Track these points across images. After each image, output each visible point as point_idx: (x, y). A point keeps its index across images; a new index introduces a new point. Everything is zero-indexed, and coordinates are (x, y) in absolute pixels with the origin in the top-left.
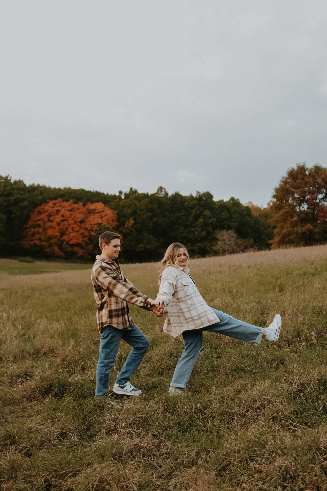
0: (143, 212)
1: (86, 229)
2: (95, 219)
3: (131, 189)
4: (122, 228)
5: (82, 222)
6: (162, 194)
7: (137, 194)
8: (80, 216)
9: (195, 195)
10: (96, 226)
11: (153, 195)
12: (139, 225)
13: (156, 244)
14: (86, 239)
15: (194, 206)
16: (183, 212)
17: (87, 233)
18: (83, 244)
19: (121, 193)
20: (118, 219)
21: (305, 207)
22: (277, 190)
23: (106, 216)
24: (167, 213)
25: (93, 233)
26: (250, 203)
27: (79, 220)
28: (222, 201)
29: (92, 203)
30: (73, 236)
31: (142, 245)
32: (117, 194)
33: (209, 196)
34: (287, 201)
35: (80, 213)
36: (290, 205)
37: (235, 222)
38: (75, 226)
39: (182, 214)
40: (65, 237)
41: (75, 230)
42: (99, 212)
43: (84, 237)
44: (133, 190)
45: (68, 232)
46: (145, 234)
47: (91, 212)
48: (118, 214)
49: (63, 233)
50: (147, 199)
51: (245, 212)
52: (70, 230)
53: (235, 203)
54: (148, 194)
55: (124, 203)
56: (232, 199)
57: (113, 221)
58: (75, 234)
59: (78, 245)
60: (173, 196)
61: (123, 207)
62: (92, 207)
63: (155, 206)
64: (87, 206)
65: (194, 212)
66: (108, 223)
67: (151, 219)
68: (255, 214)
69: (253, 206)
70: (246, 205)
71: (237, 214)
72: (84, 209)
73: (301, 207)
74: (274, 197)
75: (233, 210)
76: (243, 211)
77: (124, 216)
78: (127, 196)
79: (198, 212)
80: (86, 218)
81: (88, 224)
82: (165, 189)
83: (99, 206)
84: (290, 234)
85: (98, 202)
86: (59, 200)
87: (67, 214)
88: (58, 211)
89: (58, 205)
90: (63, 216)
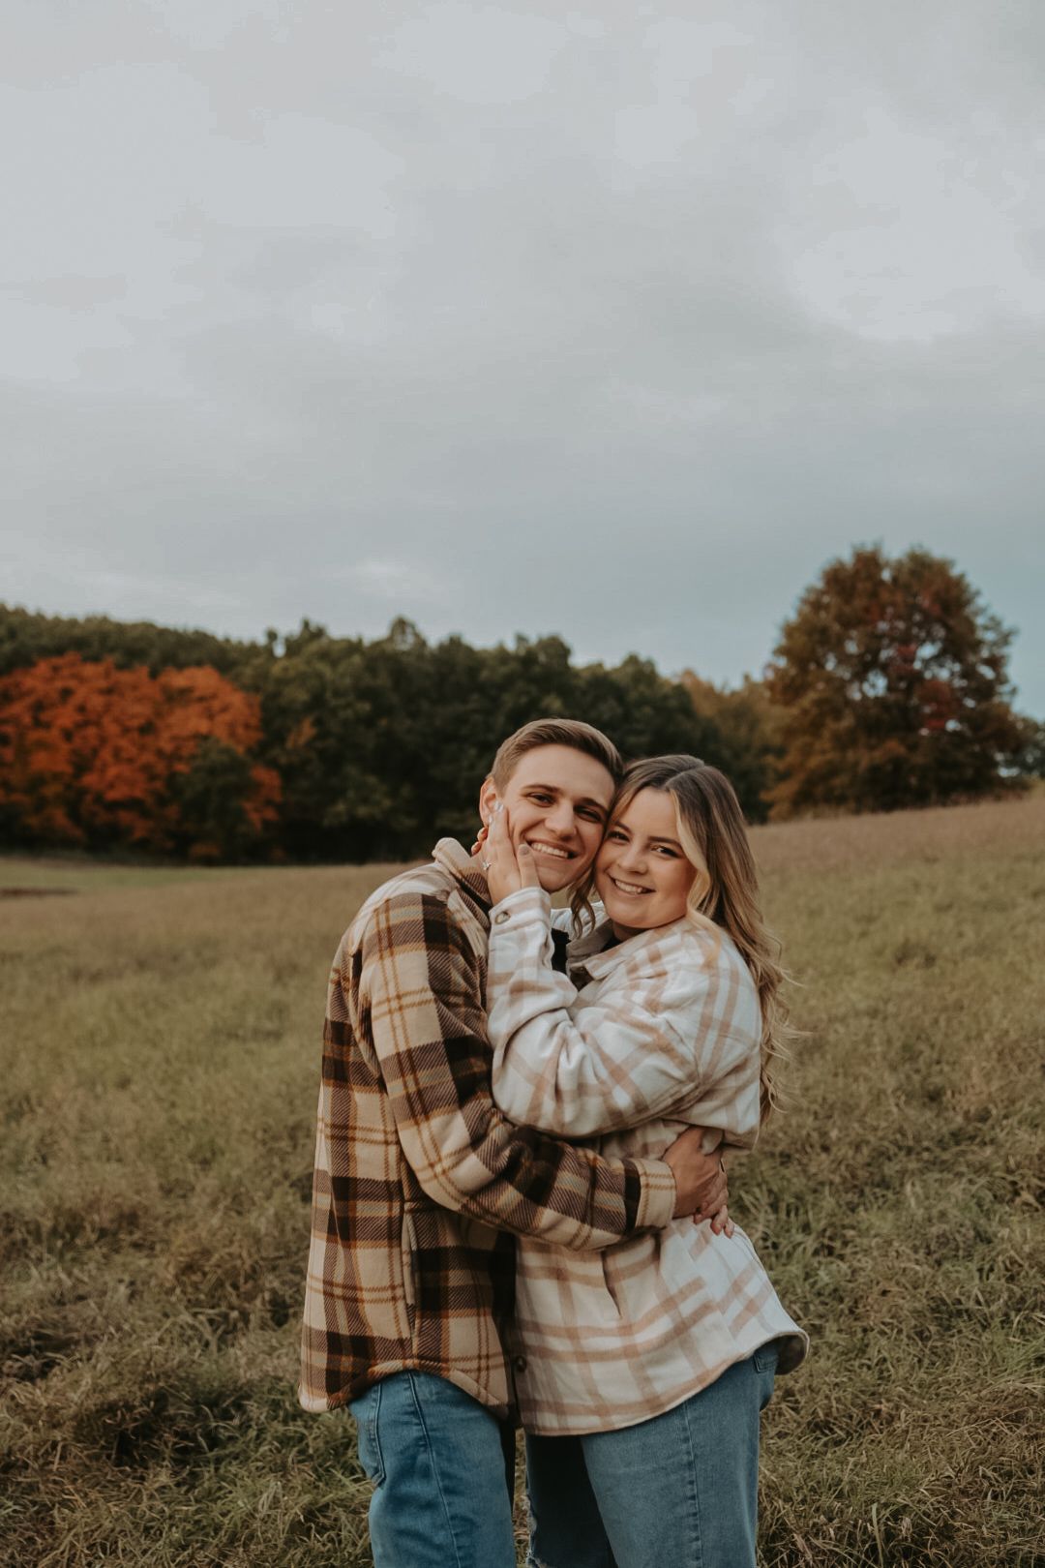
0: (342, 701)
1: (160, 753)
2: (188, 721)
3: (306, 625)
4: (275, 752)
5: (147, 729)
6: (406, 644)
7: (324, 641)
8: (138, 711)
9: (511, 645)
10: (191, 744)
11: (377, 645)
12: (331, 742)
13: (387, 803)
14: (158, 785)
15: (507, 683)
16: (475, 701)
17: (160, 767)
18: (150, 801)
19: (272, 636)
20: (266, 723)
21: (877, 685)
22: (790, 631)
23: (225, 709)
24: (425, 705)
25: (181, 767)
26: (689, 673)
27: (136, 723)
28: (600, 665)
29: (181, 666)
30: (118, 777)
31: (341, 807)
32: (262, 640)
33: (557, 649)
34: (821, 666)
35: (140, 700)
36: (829, 679)
37: (639, 733)
38: (123, 743)
39: (471, 706)
40: (90, 780)
41: (124, 755)
42: (201, 699)
43: (153, 778)
44: (313, 627)
45: (98, 763)
46: (352, 770)
47: (178, 697)
48: (264, 707)
49: (82, 764)
50: (357, 659)
51: (673, 703)
52: (106, 754)
53: (640, 672)
54: (360, 641)
55: (286, 669)
56: (632, 660)
57: (247, 726)
58: (126, 770)
59: (132, 804)
60: (442, 647)
61: (283, 682)
62: (178, 680)
63: (383, 680)
64: (163, 679)
65: (508, 700)
66: (232, 734)
67: (369, 721)
68: (705, 709)
69: (698, 683)
70: (675, 681)
71: (647, 710)
72: (150, 689)
73: (866, 687)
74: (781, 651)
75: (633, 696)
76: (666, 697)
77: (284, 711)
78: (293, 647)
79: (524, 700)
80: (159, 714)
81: (166, 735)
82: (413, 627)
83: (203, 679)
84: (832, 771)
85: (199, 664)
86: (71, 656)
87: (97, 702)
88: (66, 693)
89: (66, 672)
90: (81, 709)
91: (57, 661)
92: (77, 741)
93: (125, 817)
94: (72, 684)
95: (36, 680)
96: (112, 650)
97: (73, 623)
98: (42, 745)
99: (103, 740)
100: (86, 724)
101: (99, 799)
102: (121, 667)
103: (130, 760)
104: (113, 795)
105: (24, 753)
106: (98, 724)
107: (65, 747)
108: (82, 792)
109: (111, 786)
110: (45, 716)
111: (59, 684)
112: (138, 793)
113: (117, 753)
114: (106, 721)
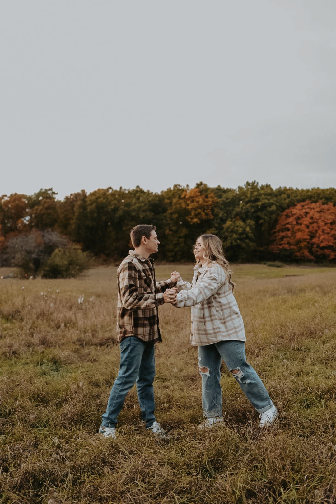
5: (333, 223)
18: (335, 246)
30: (324, 239)
41: (326, 232)
58: (326, 236)
86: (307, 202)
87: (317, 215)
88: (307, 213)
89: (306, 207)
90: (312, 218)
91: (302, 203)
92: (311, 228)
93: (327, 251)
94: (308, 210)
95: (297, 210)
96: (321, 199)
97: (308, 191)
98: (299, 230)
99: (319, 227)
100: (313, 222)
101: (318, 246)
102: (323, 204)
103: (328, 233)
104: (322, 245)
105: (294, 233)
106: (317, 222)
107: (307, 230)
108: (313, 244)
109: (322, 242)
110: (299, 221)
111: (304, 211)
112: (331, 244)
113: (323, 231)
114: (319, 221)
